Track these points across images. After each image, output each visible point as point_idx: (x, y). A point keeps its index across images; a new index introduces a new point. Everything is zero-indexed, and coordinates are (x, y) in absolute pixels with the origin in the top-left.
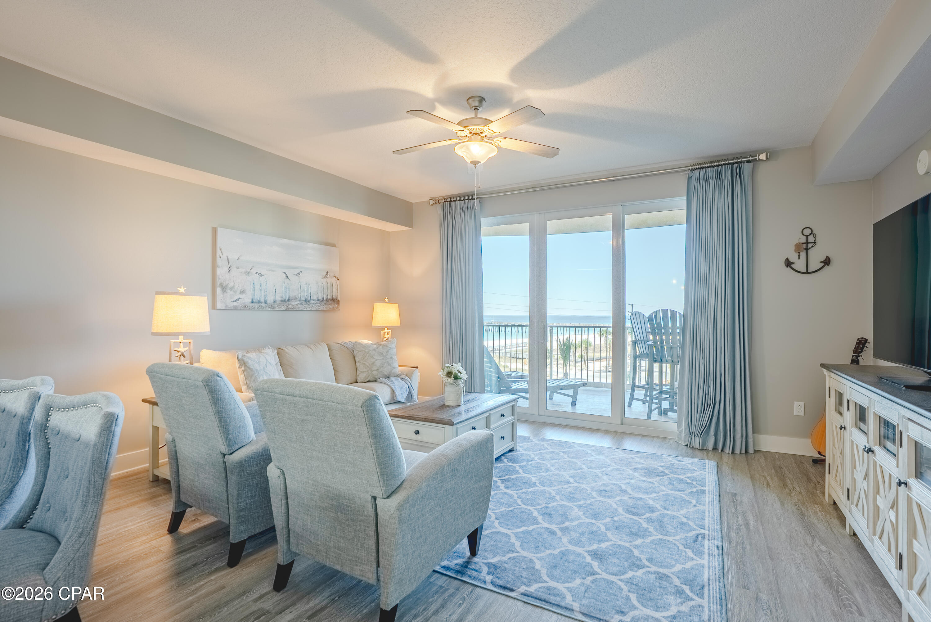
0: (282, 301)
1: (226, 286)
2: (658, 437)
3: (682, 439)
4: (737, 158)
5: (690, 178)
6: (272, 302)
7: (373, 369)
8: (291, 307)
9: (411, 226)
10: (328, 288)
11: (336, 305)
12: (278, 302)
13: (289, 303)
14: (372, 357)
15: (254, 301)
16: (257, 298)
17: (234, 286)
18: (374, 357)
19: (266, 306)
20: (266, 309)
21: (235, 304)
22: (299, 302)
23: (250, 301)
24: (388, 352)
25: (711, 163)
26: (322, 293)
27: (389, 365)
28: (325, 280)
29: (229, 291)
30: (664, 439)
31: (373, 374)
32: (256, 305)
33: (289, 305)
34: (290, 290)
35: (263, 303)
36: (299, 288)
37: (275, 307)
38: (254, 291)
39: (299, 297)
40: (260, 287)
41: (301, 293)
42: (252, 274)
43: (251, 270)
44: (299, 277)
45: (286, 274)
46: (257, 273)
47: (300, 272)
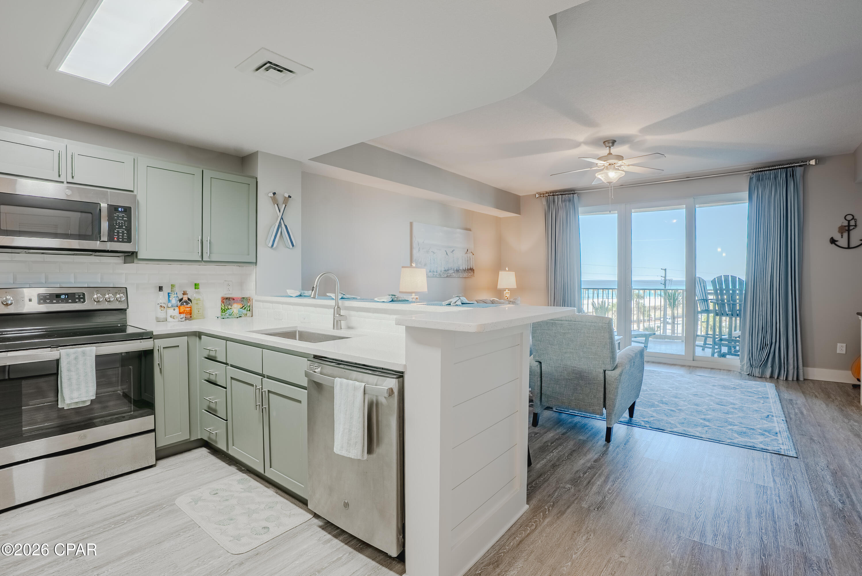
0: (445, 271)
1: (418, 261)
2: (724, 370)
3: (744, 370)
4: (791, 163)
5: (751, 179)
6: (440, 271)
9: (520, 214)
10: (468, 261)
11: (472, 273)
12: (443, 271)
15: (431, 271)
16: (432, 269)
17: (421, 261)
19: (437, 274)
20: (437, 276)
22: (453, 271)
23: (429, 271)
25: (769, 167)
26: (465, 264)
28: (466, 256)
29: (419, 265)
30: (730, 371)
32: (432, 274)
33: (448, 273)
34: (449, 263)
35: (435, 272)
36: (453, 261)
37: (441, 275)
38: (431, 264)
39: (453, 268)
40: (434, 262)
41: (454, 265)
42: (430, 253)
43: (429, 250)
44: (453, 254)
45: (446, 252)
46: (432, 251)
47: (453, 250)
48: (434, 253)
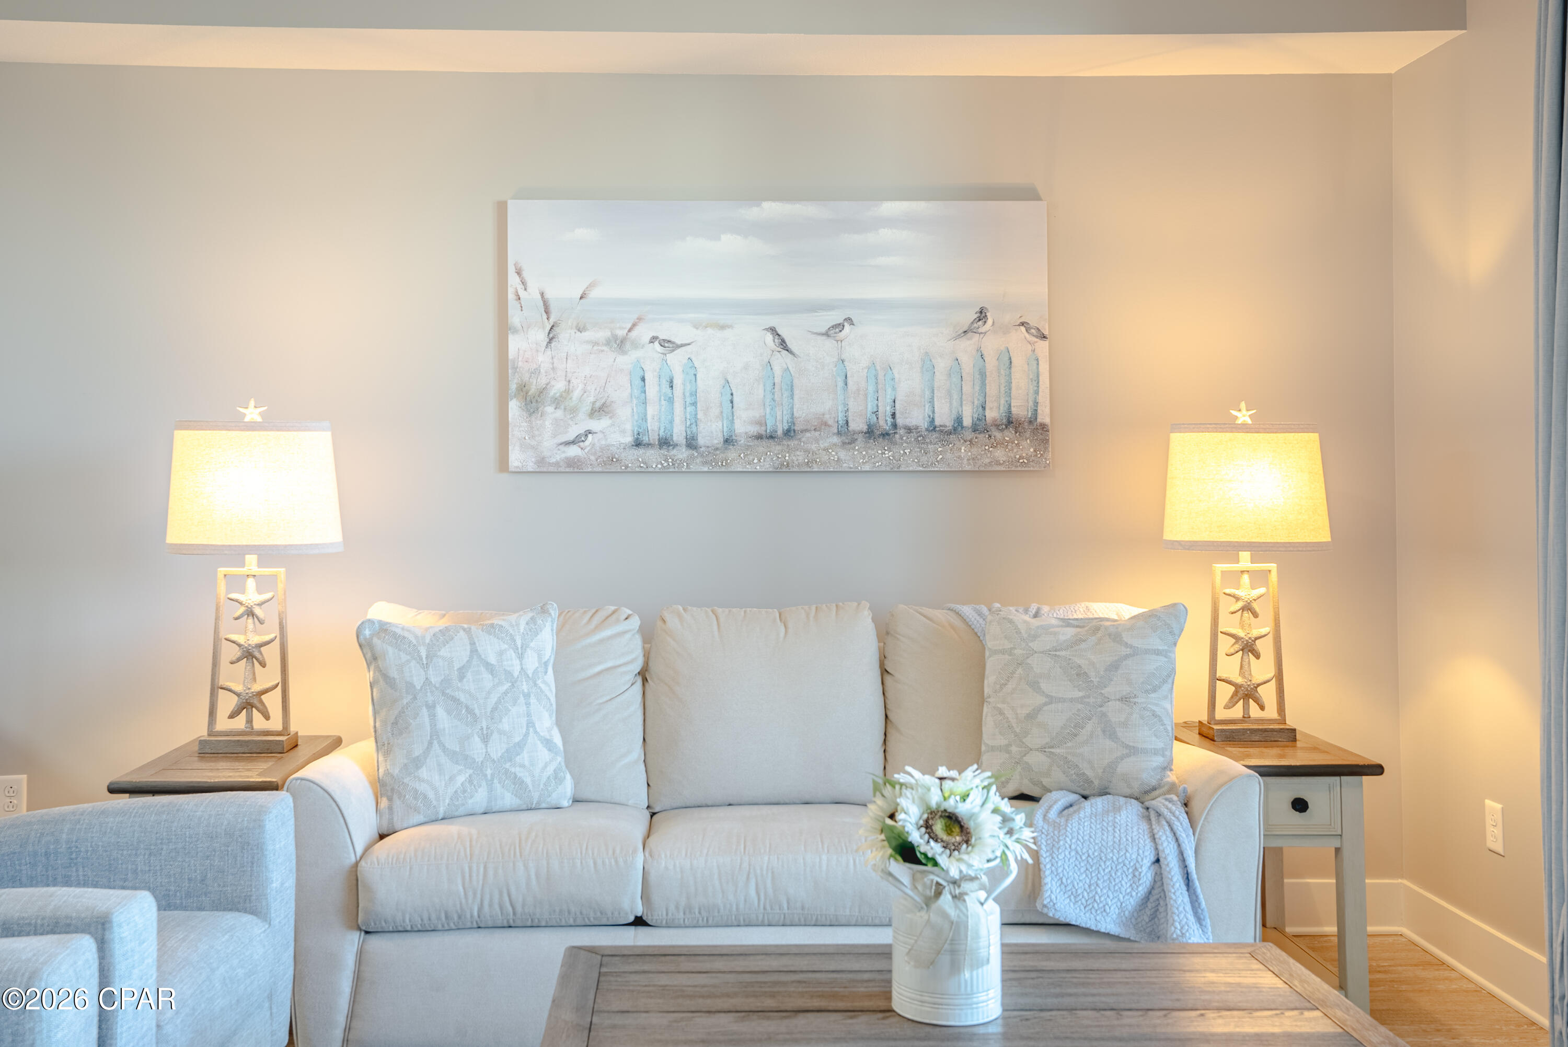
0: (759, 437)
1: (542, 391)
6: (718, 441)
7: (1028, 741)
8: (799, 457)
10: (983, 375)
11: (1027, 447)
12: (743, 441)
13: (792, 443)
14: (1035, 686)
15: (645, 439)
16: (654, 429)
17: (568, 391)
18: (1044, 686)
19: (692, 458)
20: (693, 468)
21: (573, 451)
22: (835, 440)
23: (629, 439)
24: (1114, 667)
26: (956, 396)
27: (1110, 732)
28: (967, 346)
29: (550, 409)
31: (1028, 768)
32: (653, 456)
33: (792, 449)
34: (796, 392)
35: (678, 448)
36: (841, 384)
37: (729, 461)
38: (645, 403)
39: (840, 419)
40: (669, 390)
41: (846, 405)
42: (636, 345)
43: (630, 331)
44: (839, 342)
45: (779, 335)
46: (653, 339)
47: (845, 320)
48: (674, 345)
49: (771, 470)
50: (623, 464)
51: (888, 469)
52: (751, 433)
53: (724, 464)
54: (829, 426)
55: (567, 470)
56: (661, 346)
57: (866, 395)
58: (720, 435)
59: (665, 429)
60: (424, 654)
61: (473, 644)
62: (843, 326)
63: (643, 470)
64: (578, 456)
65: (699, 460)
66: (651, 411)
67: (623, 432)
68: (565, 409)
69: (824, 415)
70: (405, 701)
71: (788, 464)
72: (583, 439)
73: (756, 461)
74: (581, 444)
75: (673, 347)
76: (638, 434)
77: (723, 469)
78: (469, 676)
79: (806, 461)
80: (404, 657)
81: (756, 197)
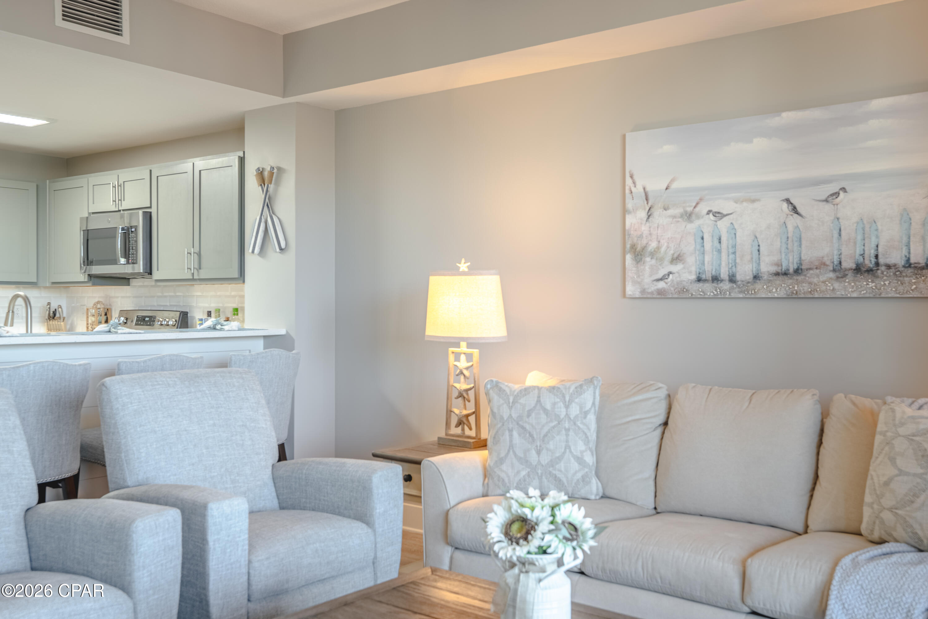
0: (777, 274)
1: (644, 248)
6: (749, 277)
8: (805, 288)
12: (765, 277)
13: (800, 278)
15: (703, 277)
16: (709, 270)
17: (658, 248)
19: (732, 289)
20: (733, 295)
22: (832, 275)
23: (693, 277)
26: (927, 241)
29: (648, 259)
32: (708, 287)
33: (798, 283)
34: (804, 243)
35: (724, 282)
36: (836, 235)
37: (756, 290)
38: (703, 254)
39: (835, 260)
40: (718, 245)
41: (839, 250)
42: (698, 217)
43: (695, 207)
44: (836, 206)
45: (792, 204)
46: (709, 212)
47: (841, 189)
48: (722, 215)
49: (785, 296)
50: (690, 293)
51: (871, 296)
52: (771, 272)
53: (753, 292)
54: (827, 265)
55: (658, 296)
56: (714, 216)
57: (855, 243)
58: (751, 273)
59: (716, 270)
60: (511, 401)
61: (539, 397)
62: (839, 194)
63: (702, 296)
64: (664, 288)
65: (737, 290)
66: (707, 258)
67: (690, 272)
68: (657, 259)
69: (823, 257)
70: (499, 426)
71: (797, 292)
72: (667, 277)
73: (774, 290)
74: (666, 280)
75: (721, 216)
76: (699, 274)
77: (753, 296)
78: (533, 415)
79: (810, 290)
80: (502, 401)
81: (777, 110)
